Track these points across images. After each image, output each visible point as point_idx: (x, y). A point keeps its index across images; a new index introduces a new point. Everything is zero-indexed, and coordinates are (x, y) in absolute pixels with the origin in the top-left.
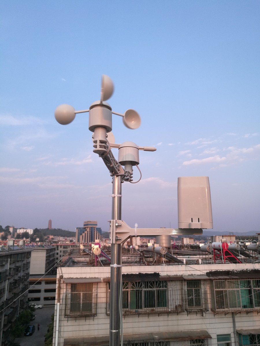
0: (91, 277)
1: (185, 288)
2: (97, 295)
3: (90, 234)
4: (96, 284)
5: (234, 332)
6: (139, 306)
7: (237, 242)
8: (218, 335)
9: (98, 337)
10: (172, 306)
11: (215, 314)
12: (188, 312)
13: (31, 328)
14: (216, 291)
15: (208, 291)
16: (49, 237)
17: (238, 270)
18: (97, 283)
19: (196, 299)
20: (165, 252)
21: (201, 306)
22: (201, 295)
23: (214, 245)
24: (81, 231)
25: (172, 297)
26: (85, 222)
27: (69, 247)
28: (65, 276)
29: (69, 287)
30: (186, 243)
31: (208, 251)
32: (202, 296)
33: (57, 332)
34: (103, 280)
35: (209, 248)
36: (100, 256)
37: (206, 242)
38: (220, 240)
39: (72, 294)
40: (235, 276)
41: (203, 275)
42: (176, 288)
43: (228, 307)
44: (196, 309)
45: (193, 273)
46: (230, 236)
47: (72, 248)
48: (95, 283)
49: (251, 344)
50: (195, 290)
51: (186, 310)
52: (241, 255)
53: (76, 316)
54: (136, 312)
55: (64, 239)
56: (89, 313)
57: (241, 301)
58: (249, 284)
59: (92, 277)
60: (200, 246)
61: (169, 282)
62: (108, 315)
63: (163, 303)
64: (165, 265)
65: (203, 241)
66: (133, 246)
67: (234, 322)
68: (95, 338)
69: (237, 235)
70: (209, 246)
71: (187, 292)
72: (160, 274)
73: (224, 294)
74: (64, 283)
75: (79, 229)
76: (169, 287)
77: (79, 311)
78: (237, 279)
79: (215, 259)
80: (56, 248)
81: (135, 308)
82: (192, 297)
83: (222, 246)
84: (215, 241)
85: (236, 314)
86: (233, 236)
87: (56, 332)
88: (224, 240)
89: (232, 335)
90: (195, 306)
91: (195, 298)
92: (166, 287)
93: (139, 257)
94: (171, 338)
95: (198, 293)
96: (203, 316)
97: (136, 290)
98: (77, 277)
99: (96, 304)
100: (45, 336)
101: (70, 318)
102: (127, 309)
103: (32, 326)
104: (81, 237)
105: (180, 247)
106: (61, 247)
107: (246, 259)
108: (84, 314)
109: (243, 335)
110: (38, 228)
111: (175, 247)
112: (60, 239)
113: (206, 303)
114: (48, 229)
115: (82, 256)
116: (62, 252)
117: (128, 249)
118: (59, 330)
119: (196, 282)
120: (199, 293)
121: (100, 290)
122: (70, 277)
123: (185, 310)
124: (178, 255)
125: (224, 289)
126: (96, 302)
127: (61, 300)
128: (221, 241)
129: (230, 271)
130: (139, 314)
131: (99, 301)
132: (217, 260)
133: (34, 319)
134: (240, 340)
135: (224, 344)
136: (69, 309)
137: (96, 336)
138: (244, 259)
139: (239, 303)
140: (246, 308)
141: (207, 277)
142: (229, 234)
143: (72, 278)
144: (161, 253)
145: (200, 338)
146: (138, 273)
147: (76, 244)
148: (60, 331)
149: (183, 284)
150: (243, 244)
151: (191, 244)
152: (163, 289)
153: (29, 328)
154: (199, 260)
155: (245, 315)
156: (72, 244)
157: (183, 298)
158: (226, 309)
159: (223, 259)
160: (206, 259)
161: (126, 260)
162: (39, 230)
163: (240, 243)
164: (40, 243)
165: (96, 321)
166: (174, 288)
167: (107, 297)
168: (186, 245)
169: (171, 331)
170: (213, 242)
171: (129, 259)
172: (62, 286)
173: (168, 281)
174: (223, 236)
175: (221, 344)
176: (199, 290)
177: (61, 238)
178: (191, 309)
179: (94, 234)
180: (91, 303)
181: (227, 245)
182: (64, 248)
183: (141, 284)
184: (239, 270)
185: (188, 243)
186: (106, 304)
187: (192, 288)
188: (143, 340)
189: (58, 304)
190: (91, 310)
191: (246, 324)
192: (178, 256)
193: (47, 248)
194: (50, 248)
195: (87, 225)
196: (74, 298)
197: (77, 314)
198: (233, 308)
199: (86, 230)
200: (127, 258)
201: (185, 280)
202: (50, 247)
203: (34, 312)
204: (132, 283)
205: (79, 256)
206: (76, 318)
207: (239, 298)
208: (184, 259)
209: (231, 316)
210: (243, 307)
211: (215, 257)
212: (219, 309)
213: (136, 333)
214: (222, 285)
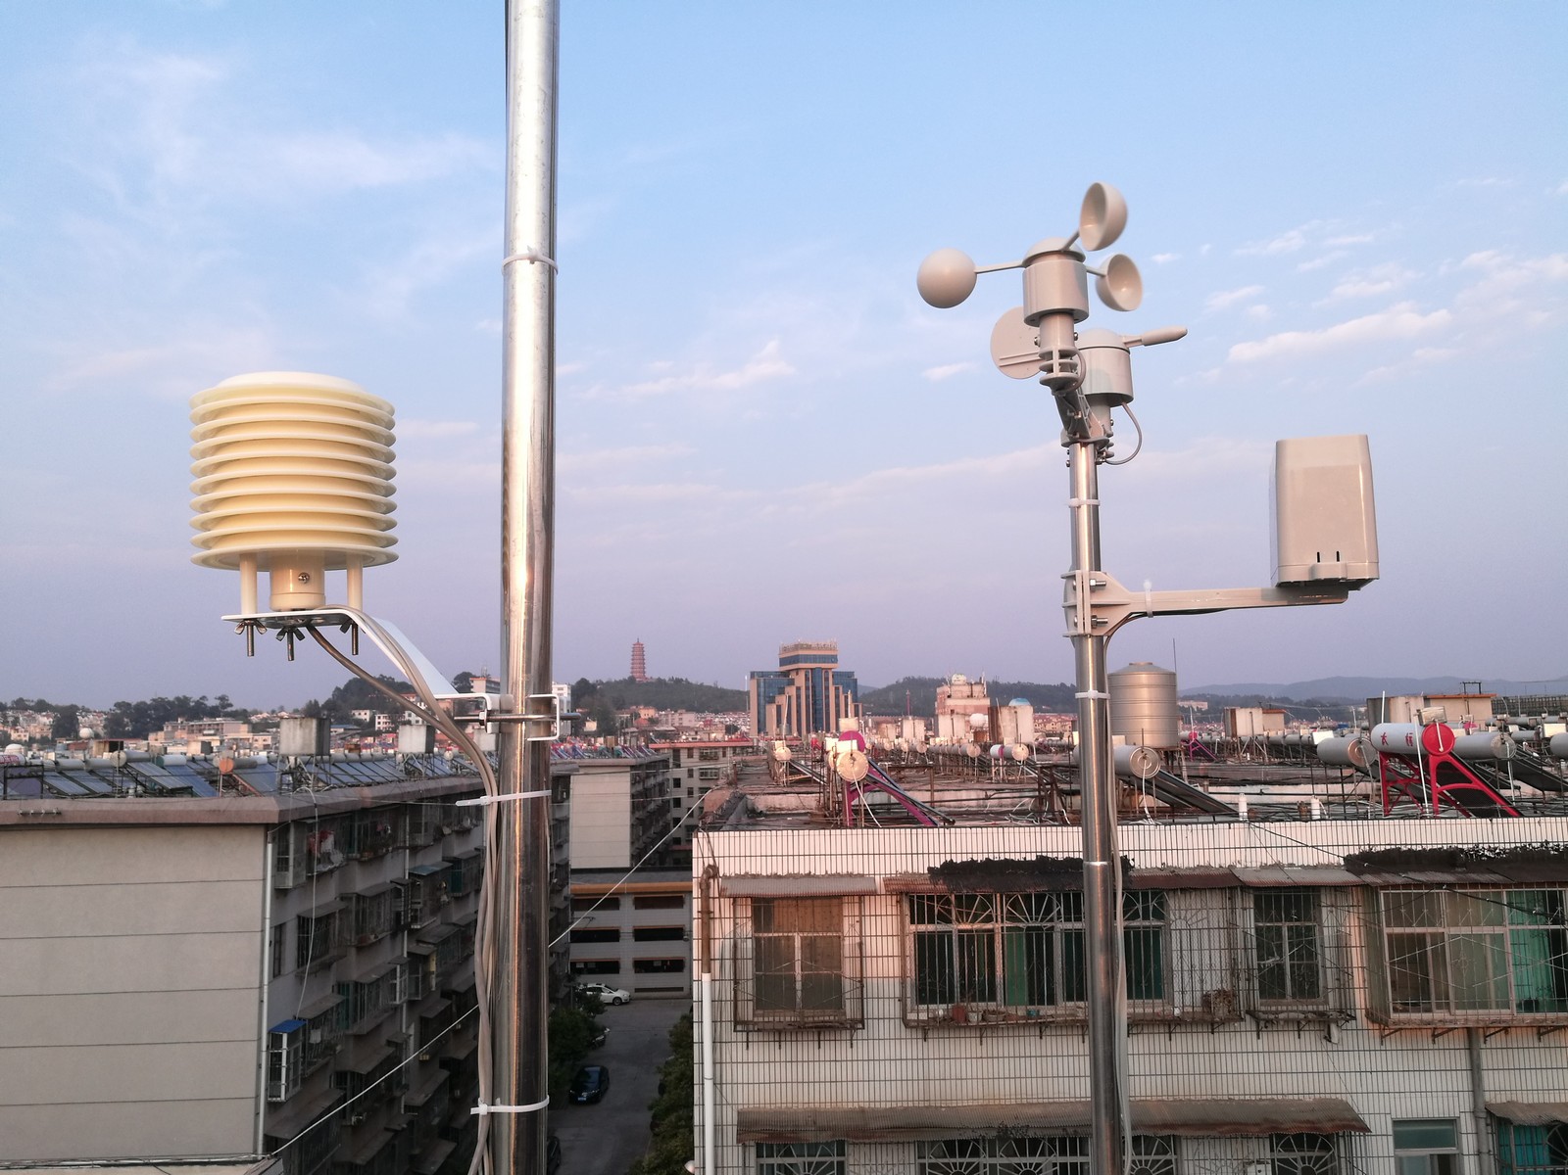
0: (834, 872)
1: (1248, 920)
2: (861, 944)
3: (807, 697)
4: (856, 899)
5: (1474, 1112)
6: (1040, 994)
7: (1497, 723)
8: (1396, 1123)
9: (874, 1110)
10: (1188, 998)
11: (1387, 1032)
12: (1262, 1024)
13: (595, 1077)
14: (1390, 936)
15: (1353, 938)
16: (637, 716)
17: (1502, 846)
18: (861, 896)
19: (1299, 969)
20: (1153, 768)
21: (1322, 999)
22: (1319, 951)
23: (1384, 737)
24: (772, 685)
25: (1186, 959)
26: (785, 649)
27: (724, 755)
28: (726, 868)
29: (746, 911)
30: (1250, 733)
31: (1354, 762)
32: (1324, 958)
33: (708, 1085)
34: (886, 885)
35: (1360, 749)
36: (864, 786)
37: (1346, 726)
38: (1414, 711)
39: (757, 941)
40: (1482, 873)
41: (1328, 867)
42: (1205, 921)
43: (1448, 1004)
44: (1295, 1008)
45: (1284, 857)
46: (1467, 698)
47: (738, 758)
48: (852, 895)
49: (1554, 1162)
50: (1290, 929)
51: (1252, 1013)
52: (1518, 783)
53: (778, 1027)
54: (1029, 1015)
55: (697, 719)
56: (832, 1018)
57: (1513, 981)
58: (1553, 910)
59: (839, 871)
60: (1316, 742)
61: (1171, 894)
62: (912, 1027)
63: (1148, 981)
64: (1151, 821)
65: (1331, 723)
66: (1003, 747)
67: (1475, 1070)
68: (862, 1111)
69: (1501, 695)
70: (1360, 742)
71: (1254, 939)
72: (1132, 863)
73: (1429, 948)
74: (725, 897)
75: (762, 679)
76: (1172, 917)
77: (792, 1005)
78: (1495, 885)
79: (1389, 802)
80: (671, 760)
81: (1026, 998)
82: (1278, 958)
83: (1424, 740)
84: (1388, 720)
85: (1486, 1037)
86: (1481, 697)
87: (703, 1084)
88: (1433, 711)
89: (1466, 1124)
90: (1294, 996)
91: (1292, 966)
92: (1159, 916)
93: (1031, 794)
94: (1185, 1125)
95: (1305, 944)
96: (1328, 1038)
97: (1029, 928)
98: (774, 871)
99: (861, 982)
100: (650, 1108)
101: (755, 1034)
102: (992, 1006)
103: (598, 1069)
104: (772, 710)
105: (1220, 750)
106: (690, 756)
107: (1543, 801)
108: (811, 1019)
109: (1516, 1123)
110: (591, 680)
111: (1199, 751)
112: (686, 723)
113: (1344, 987)
114: (632, 679)
115: (789, 790)
116: (696, 774)
117: (979, 759)
118: (714, 1078)
119: (1298, 898)
120: (1311, 943)
121: (871, 926)
122: (748, 870)
123: (1248, 1012)
124: (1211, 784)
125: (1431, 930)
126: (858, 975)
127: (717, 963)
128: (1420, 716)
129: (1462, 850)
130: (1043, 1027)
131: (872, 968)
132: (1398, 803)
133: (602, 1043)
134: (1501, 1143)
135: (1428, 1158)
136: (750, 997)
137: (867, 1105)
138: (1533, 800)
139: (1503, 987)
140: (1537, 1011)
141: (1350, 878)
142: (1459, 690)
143: (755, 877)
144: (1135, 771)
145: (1316, 1129)
146: (1034, 859)
147: (752, 740)
148: (718, 1081)
149: (1238, 903)
150: (1530, 734)
151: (1272, 734)
152: (1147, 923)
153: (587, 1075)
154: (1310, 804)
155: (1530, 1039)
156: (737, 740)
157: (1236, 964)
158: (1438, 1015)
159: (1430, 800)
160: (1344, 800)
161: (974, 803)
162: (594, 686)
163: (1513, 728)
164: (601, 740)
165: (861, 1049)
166: (1194, 920)
167: (903, 956)
168: (1246, 739)
169: (1182, 1098)
170: (1377, 722)
171: (989, 803)
172: (715, 906)
173: (1168, 891)
174: (1427, 699)
175: (1410, 1158)
176: (1309, 929)
177: (689, 719)
178: (1274, 1008)
179: (827, 697)
180: (839, 978)
181: (1449, 737)
182: (704, 757)
183: (1050, 900)
184: (1507, 846)
185: (1258, 731)
186: (903, 984)
187: (1277, 921)
188: (1064, 1129)
189: (706, 977)
190: (839, 1005)
191: (1533, 1080)
192: (1212, 789)
193: (632, 761)
194: (647, 760)
195: (795, 659)
196: (768, 954)
197: (782, 1019)
198: (1470, 1012)
199: (791, 683)
200: (982, 795)
201: (1245, 888)
202: (647, 755)
203: (598, 1016)
204: (1009, 897)
205: (772, 790)
206: (779, 1034)
207: (1500, 967)
208: (1242, 800)
209: (1459, 1040)
210: (1519, 1006)
211: (1386, 792)
212: (1407, 1011)
213: (1030, 1101)
214: (1420, 911)
